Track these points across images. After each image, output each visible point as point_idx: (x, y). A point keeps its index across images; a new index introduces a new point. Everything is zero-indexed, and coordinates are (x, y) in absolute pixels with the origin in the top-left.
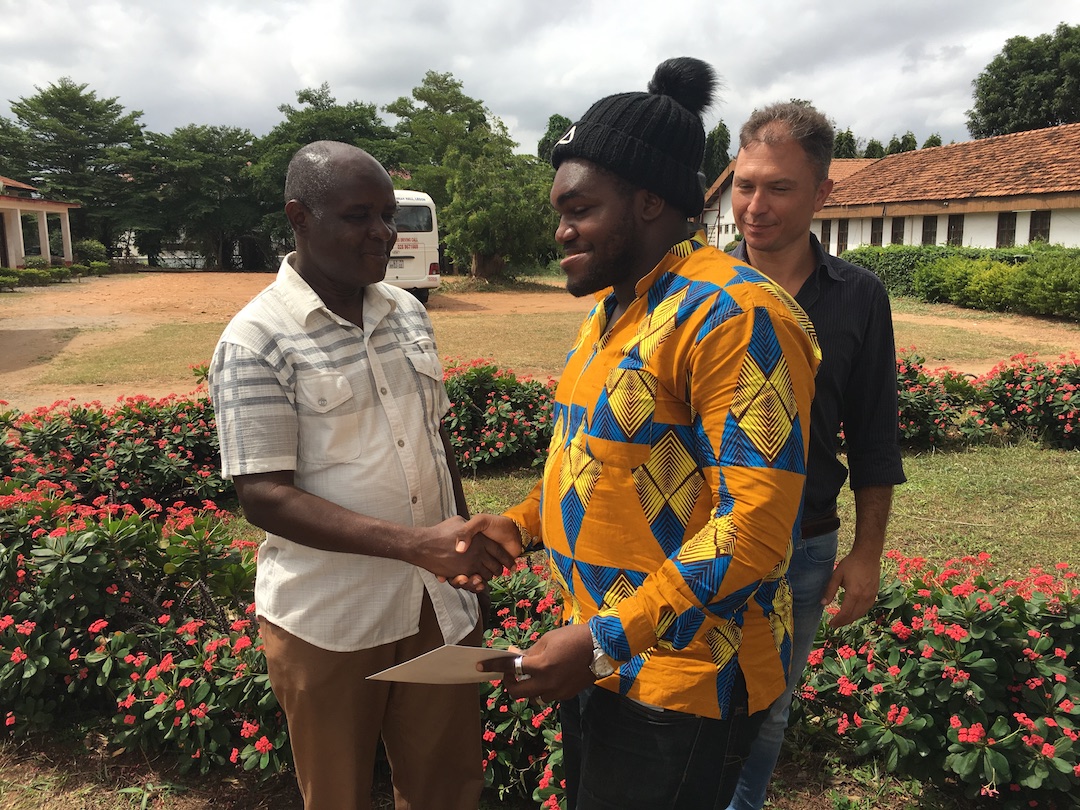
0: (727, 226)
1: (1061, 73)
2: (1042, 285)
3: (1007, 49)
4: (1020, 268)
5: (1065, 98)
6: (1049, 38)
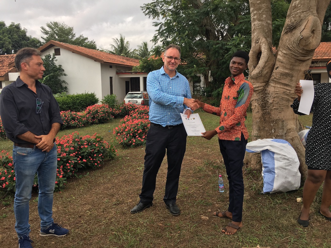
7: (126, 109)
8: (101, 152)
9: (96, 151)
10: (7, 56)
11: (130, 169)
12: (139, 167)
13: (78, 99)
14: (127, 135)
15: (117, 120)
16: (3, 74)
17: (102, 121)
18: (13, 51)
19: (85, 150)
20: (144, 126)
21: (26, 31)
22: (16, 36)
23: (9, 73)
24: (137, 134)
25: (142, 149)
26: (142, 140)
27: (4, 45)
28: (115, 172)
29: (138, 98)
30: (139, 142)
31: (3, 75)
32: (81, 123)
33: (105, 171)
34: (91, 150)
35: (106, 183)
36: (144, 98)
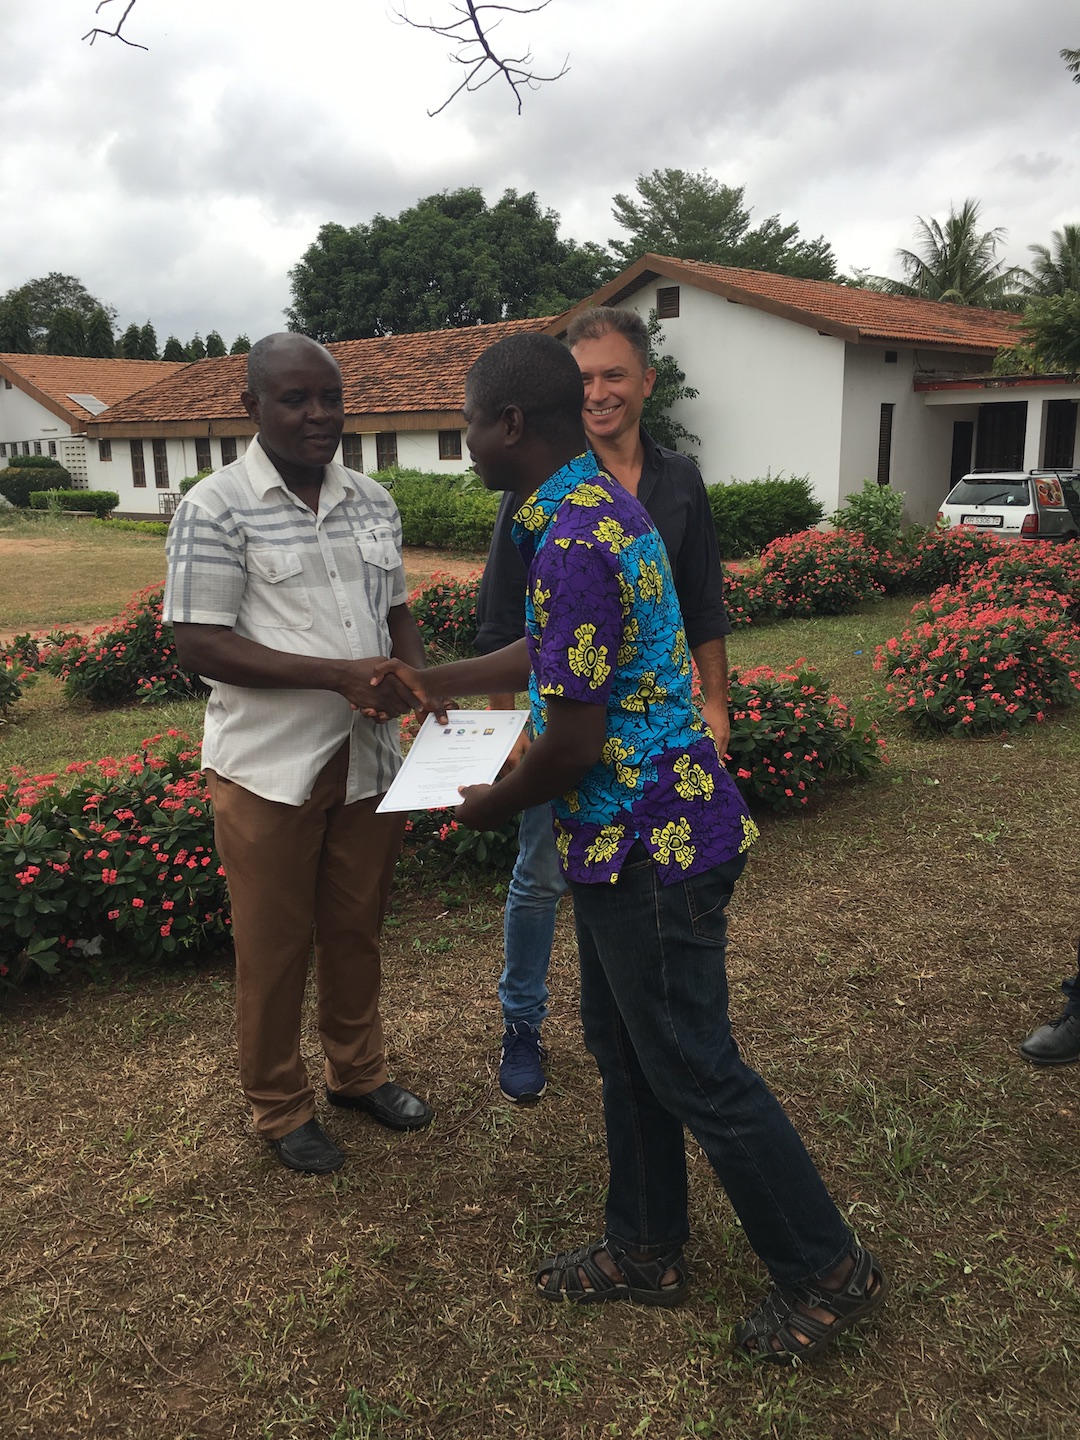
3: (322, 237)
5: (392, 302)
6: (366, 229)
7: (945, 553)
8: (813, 743)
9: (794, 740)
10: (484, 331)
11: (941, 834)
12: (980, 828)
13: (734, 506)
14: (938, 678)
15: (896, 604)
17: (832, 604)
18: (505, 307)
19: (748, 731)
20: (1028, 640)
21: (554, 220)
22: (516, 247)
24: (987, 676)
25: (1006, 746)
26: (1012, 708)
27: (475, 287)
28: (868, 839)
29: (1011, 504)
30: (993, 715)
32: (740, 609)
33: (823, 827)
34: (774, 731)
35: (823, 880)
36: (1040, 503)
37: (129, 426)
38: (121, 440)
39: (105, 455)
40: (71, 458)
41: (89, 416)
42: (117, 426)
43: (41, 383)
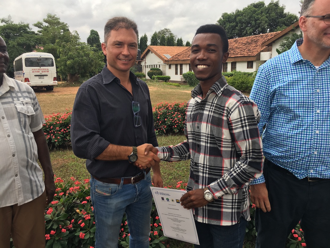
0: (148, 66)
1: (237, 23)
2: (238, 83)
3: (223, 16)
4: (231, 78)
5: (238, 30)
6: (233, 13)
16: (255, 53)
18: (268, 30)
22: (273, 14)
23: (261, 53)
27: (260, 25)
31: (255, 55)
37: (175, 61)
38: (173, 64)
39: (170, 68)
40: (163, 68)
41: (167, 59)
42: (173, 61)
43: (158, 52)
